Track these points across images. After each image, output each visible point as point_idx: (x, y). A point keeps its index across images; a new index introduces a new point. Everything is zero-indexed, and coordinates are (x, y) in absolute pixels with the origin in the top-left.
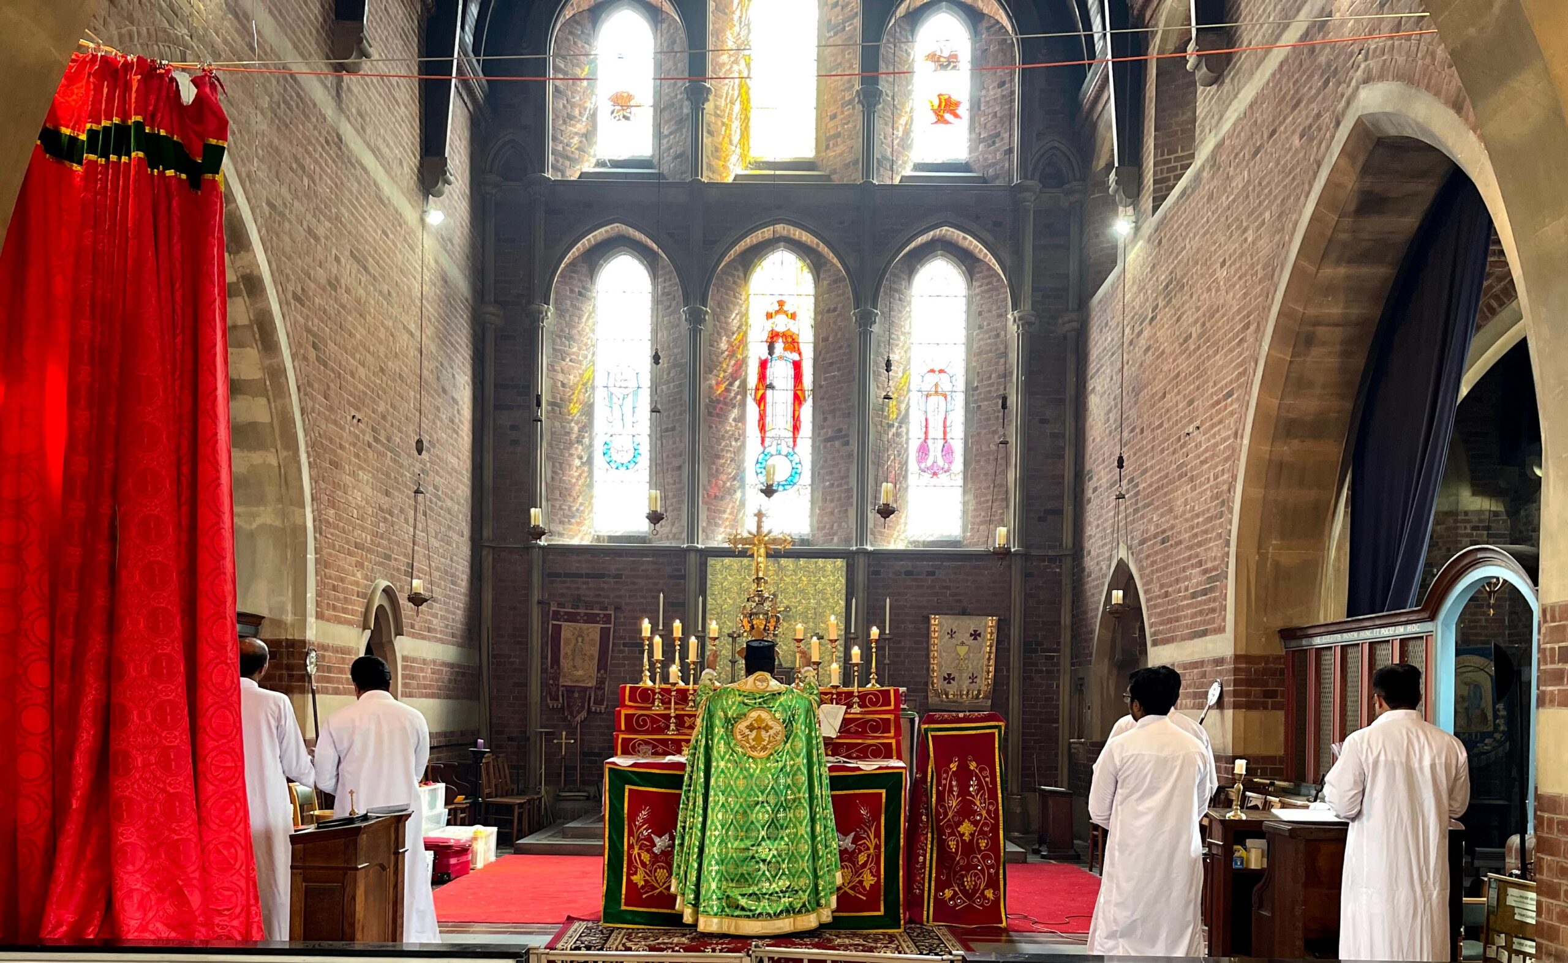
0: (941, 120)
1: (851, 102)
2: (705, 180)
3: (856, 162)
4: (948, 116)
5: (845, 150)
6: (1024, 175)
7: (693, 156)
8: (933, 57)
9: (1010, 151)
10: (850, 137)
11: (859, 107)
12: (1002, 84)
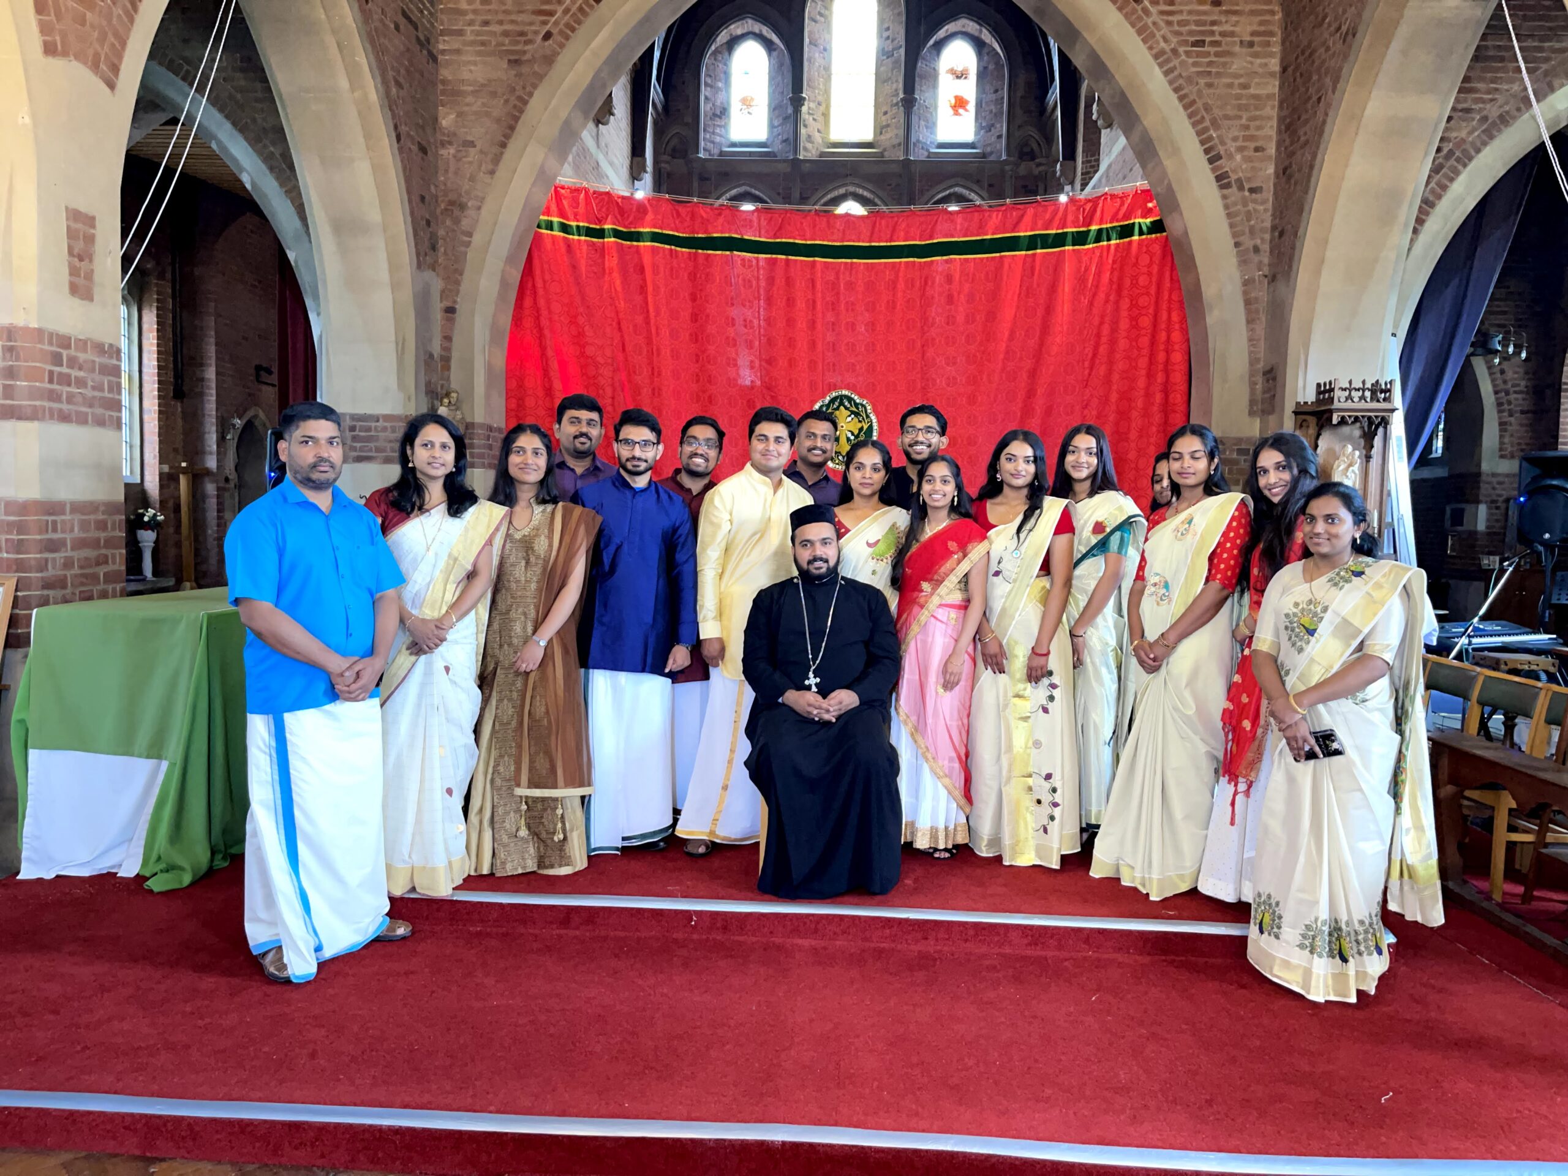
0: (957, 113)
1: (897, 104)
2: (801, 157)
3: (899, 144)
4: (961, 111)
5: (893, 135)
6: (1008, 154)
7: (793, 141)
8: (952, 71)
9: (1000, 137)
10: (897, 128)
11: (902, 109)
12: (996, 91)
